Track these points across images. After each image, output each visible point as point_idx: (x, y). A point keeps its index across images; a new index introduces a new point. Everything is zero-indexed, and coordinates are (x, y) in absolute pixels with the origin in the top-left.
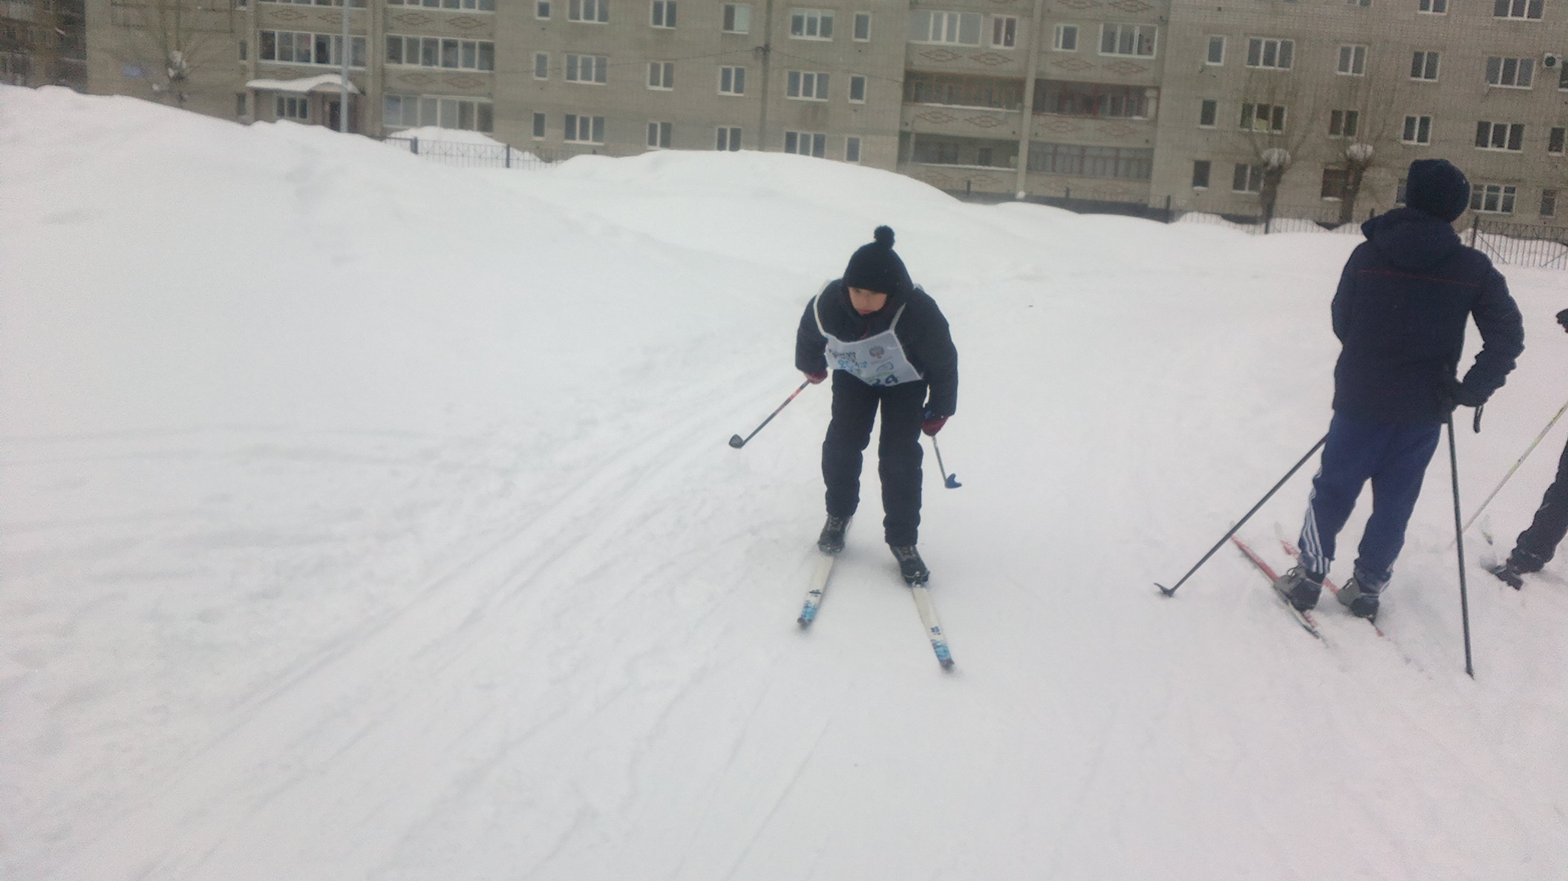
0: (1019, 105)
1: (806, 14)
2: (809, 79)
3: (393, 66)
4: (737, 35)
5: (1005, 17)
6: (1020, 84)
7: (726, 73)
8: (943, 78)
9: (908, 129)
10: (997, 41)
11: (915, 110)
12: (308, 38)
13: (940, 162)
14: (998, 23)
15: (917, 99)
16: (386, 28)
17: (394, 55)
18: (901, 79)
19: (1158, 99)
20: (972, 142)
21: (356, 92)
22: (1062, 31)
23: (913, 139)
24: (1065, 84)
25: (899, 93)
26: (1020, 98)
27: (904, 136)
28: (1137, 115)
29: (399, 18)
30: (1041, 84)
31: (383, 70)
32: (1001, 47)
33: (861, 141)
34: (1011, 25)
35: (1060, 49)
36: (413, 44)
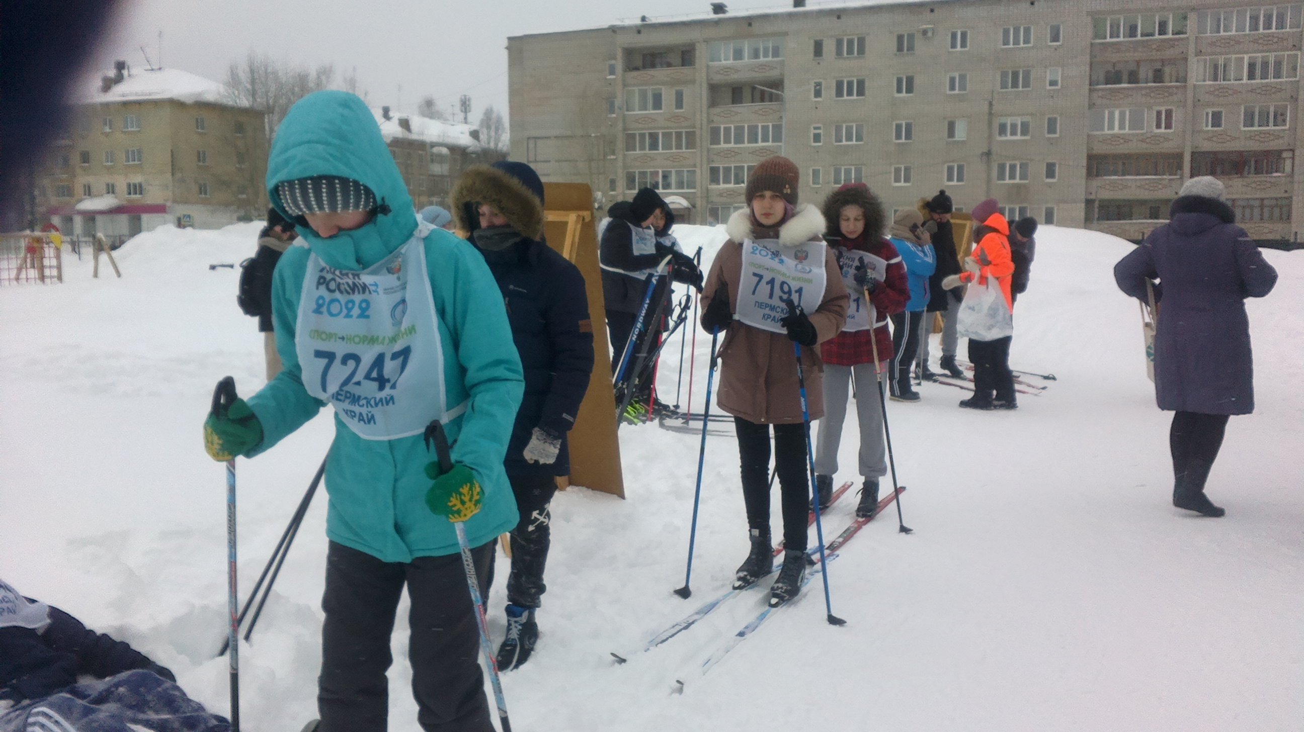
0: (1179, 172)
1: (1009, 121)
2: (1013, 168)
3: (714, 187)
4: (958, 142)
5: (1163, 109)
6: (1180, 156)
7: (950, 169)
8: (1116, 157)
9: (1092, 197)
10: (1158, 126)
11: (1096, 182)
12: (657, 173)
13: (1119, 219)
14: (1159, 113)
15: (1097, 176)
16: (710, 161)
17: (714, 179)
18: (1084, 162)
19: (1293, 158)
20: (1142, 202)
21: (690, 206)
22: (1210, 115)
23: (1097, 204)
24: (1215, 153)
25: (1084, 171)
26: (1180, 167)
27: (1089, 203)
28: (1276, 172)
29: (718, 154)
30: (1196, 155)
31: (707, 190)
32: (1163, 130)
33: (1055, 209)
34: (1169, 114)
35: (1210, 128)
36: (727, 170)
